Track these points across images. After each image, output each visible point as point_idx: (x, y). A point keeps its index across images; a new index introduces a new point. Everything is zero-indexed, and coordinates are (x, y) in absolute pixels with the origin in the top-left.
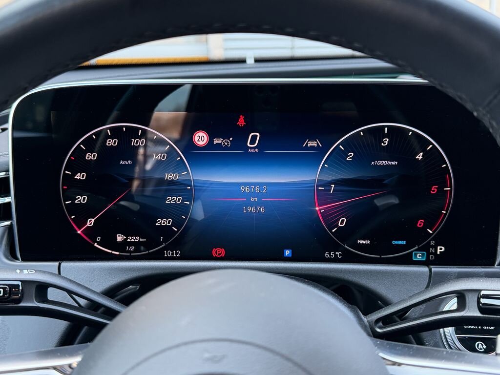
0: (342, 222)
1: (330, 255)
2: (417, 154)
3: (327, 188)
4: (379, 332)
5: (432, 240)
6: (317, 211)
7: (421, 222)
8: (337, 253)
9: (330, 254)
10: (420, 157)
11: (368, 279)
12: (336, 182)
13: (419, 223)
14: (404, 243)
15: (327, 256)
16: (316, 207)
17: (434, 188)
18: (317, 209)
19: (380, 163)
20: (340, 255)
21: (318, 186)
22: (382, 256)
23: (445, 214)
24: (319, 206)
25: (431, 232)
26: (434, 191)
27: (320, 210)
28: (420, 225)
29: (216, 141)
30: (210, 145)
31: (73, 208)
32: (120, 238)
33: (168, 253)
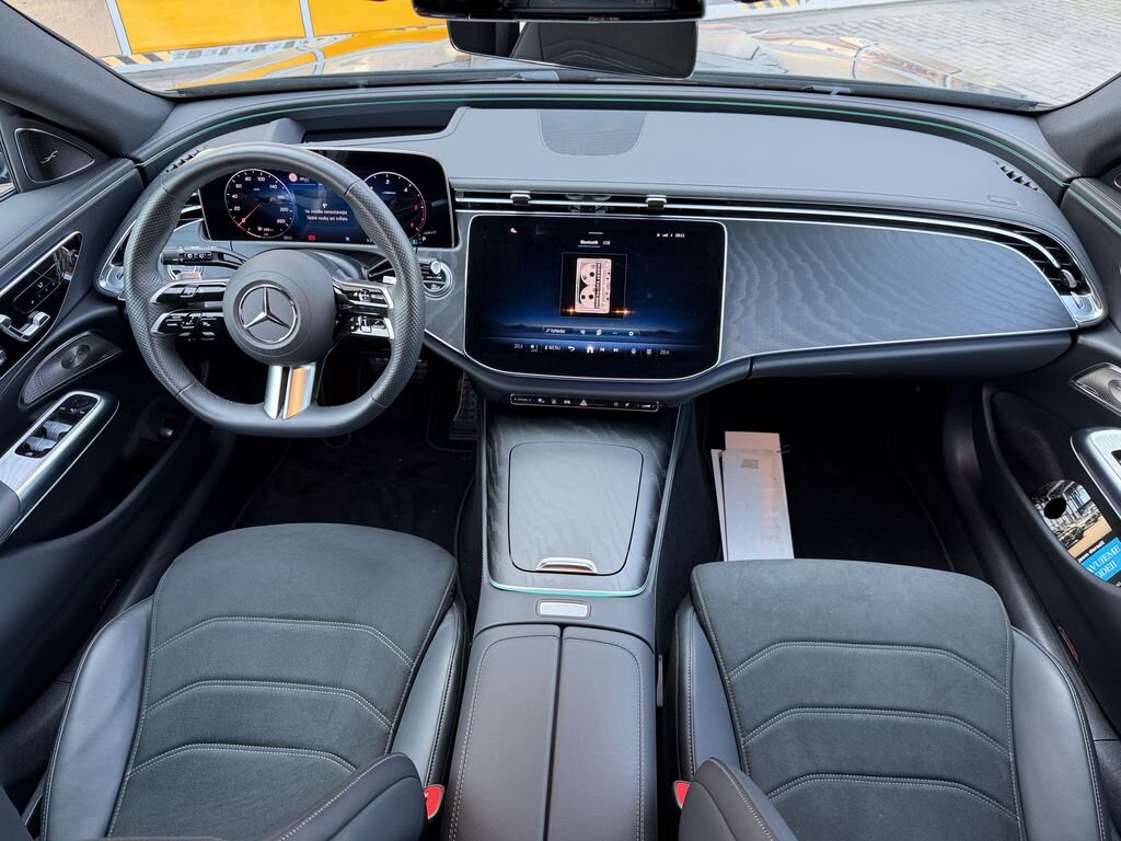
10: (406, 191)
19: (387, 193)
23: (424, 221)
25: (418, 230)
29: (301, 179)
30: (298, 181)
31: (234, 213)
32: (260, 229)
33: (286, 238)
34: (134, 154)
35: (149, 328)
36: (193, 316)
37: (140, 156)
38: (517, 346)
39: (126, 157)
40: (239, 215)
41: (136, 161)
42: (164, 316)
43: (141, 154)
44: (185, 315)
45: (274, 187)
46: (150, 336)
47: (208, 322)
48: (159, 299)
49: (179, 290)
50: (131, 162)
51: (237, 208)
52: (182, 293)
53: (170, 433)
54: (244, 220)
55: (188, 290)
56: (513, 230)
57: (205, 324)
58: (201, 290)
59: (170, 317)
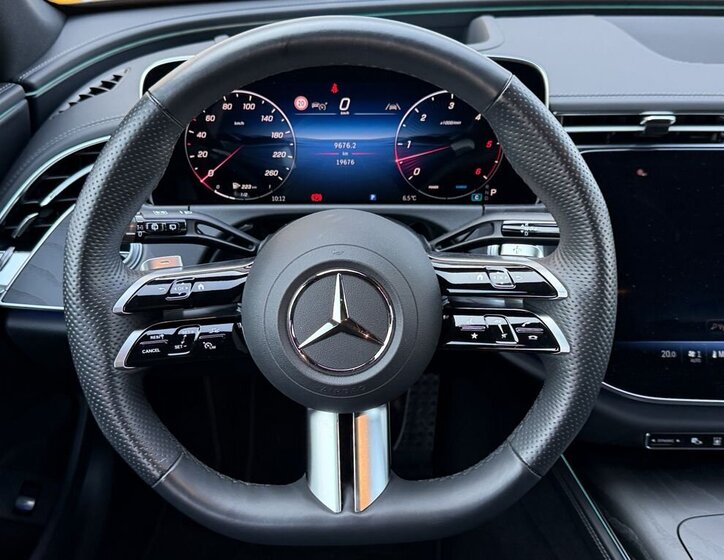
0: (417, 171)
2: (477, 115)
3: (405, 144)
5: (487, 184)
6: (396, 163)
7: (479, 170)
8: (412, 197)
9: (406, 197)
10: (479, 117)
12: (413, 139)
14: (465, 187)
15: (404, 199)
16: (395, 159)
18: (397, 161)
19: (447, 123)
20: (415, 198)
21: (397, 142)
22: (448, 198)
23: (498, 163)
24: (398, 158)
25: (486, 178)
26: (489, 145)
27: (399, 162)
28: (478, 172)
29: (314, 105)
30: (309, 109)
31: (196, 161)
32: (235, 186)
33: (275, 198)
34: (24, 76)
35: (109, 360)
36: (185, 332)
37: (33, 80)
38: (666, 354)
39: (11, 81)
40: (204, 165)
41: (28, 87)
42: (135, 336)
43: (34, 76)
44: (171, 331)
45: (267, 119)
46: (110, 374)
47: (213, 341)
48: (128, 306)
49: (161, 290)
50: (20, 88)
51: (203, 154)
52: (168, 294)
53: (31, 503)
54: (211, 173)
55: (177, 289)
56: (640, 172)
57: (207, 345)
58: (200, 287)
59: (146, 338)
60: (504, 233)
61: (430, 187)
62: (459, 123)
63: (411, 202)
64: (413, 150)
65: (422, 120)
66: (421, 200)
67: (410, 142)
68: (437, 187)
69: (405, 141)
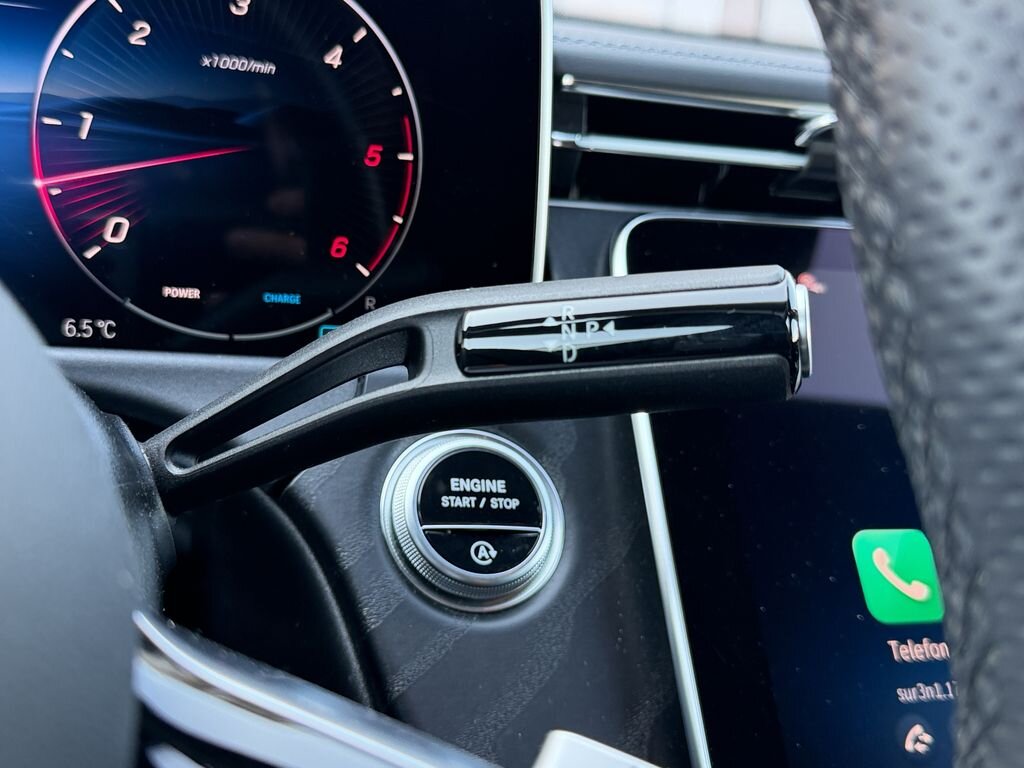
0: (117, 230)
1: (79, 330)
2: (328, 48)
3: (70, 123)
4: (177, 477)
5: (369, 293)
6: (36, 190)
7: (342, 243)
8: (101, 324)
9: (77, 325)
10: (334, 58)
11: (188, 391)
12: (99, 108)
13: (335, 246)
14: (294, 299)
15: (70, 331)
16: (33, 176)
17: (375, 151)
18: (38, 183)
19: (229, 63)
20: (110, 330)
21: (41, 114)
22: (237, 337)
23: (402, 226)
24: (45, 175)
25: (366, 273)
26: (372, 159)
27: (47, 188)
28: (339, 251)
60: (467, 360)
61: (168, 291)
62: (268, 68)
63: (97, 342)
64: (100, 150)
65: (134, 40)
66: (134, 336)
67: (88, 117)
68: (194, 293)
69: (70, 112)
